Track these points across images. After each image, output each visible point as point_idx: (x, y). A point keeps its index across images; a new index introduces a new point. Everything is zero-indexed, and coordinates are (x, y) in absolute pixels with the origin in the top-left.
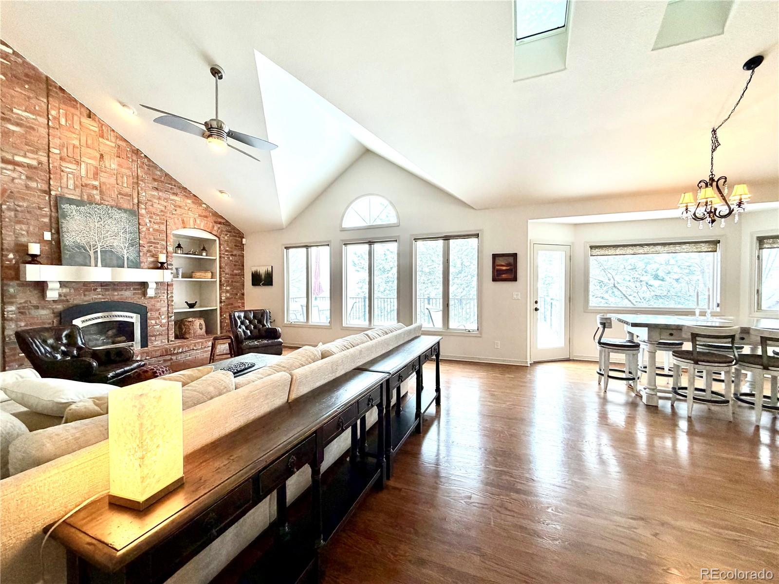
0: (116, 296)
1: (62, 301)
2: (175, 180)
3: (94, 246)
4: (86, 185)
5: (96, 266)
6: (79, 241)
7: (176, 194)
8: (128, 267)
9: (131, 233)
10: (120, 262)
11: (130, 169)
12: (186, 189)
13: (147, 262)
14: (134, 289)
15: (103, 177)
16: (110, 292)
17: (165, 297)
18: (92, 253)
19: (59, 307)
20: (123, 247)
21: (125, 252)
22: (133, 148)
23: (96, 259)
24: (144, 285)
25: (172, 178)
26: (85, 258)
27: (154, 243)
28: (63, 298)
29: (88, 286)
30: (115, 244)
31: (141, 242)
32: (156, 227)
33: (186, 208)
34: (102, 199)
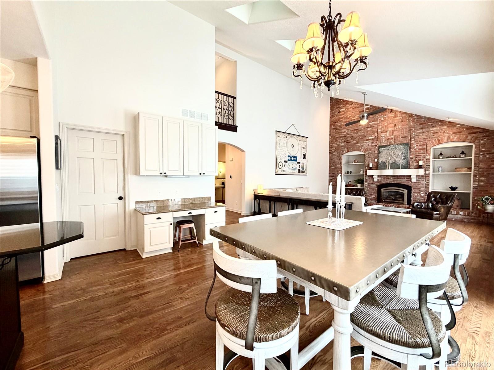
0: (399, 181)
1: (379, 182)
2: (434, 119)
3: (388, 161)
4: (389, 139)
5: (388, 169)
6: (383, 161)
7: (434, 127)
8: (402, 169)
9: (405, 153)
10: (398, 167)
11: (407, 124)
12: (443, 121)
13: (413, 166)
14: (407, 178)
15: (395, 133)
16: (396, 179)
17: (424, 183)
18: (387, 164)
19: (378, 184)
20: (400, 160)
21: (401, 162)
22: (410, 114)
23: (389, 166)
24: (410, 177)
25: (432, 119)
26: (385, 166)
27: (419, 156)
28: (379, 181)
29: (387, 177)
30: (397, 160)
31: (411, 156)
32: (421, 147)
33: (442, 132)
34: (394, 142)
